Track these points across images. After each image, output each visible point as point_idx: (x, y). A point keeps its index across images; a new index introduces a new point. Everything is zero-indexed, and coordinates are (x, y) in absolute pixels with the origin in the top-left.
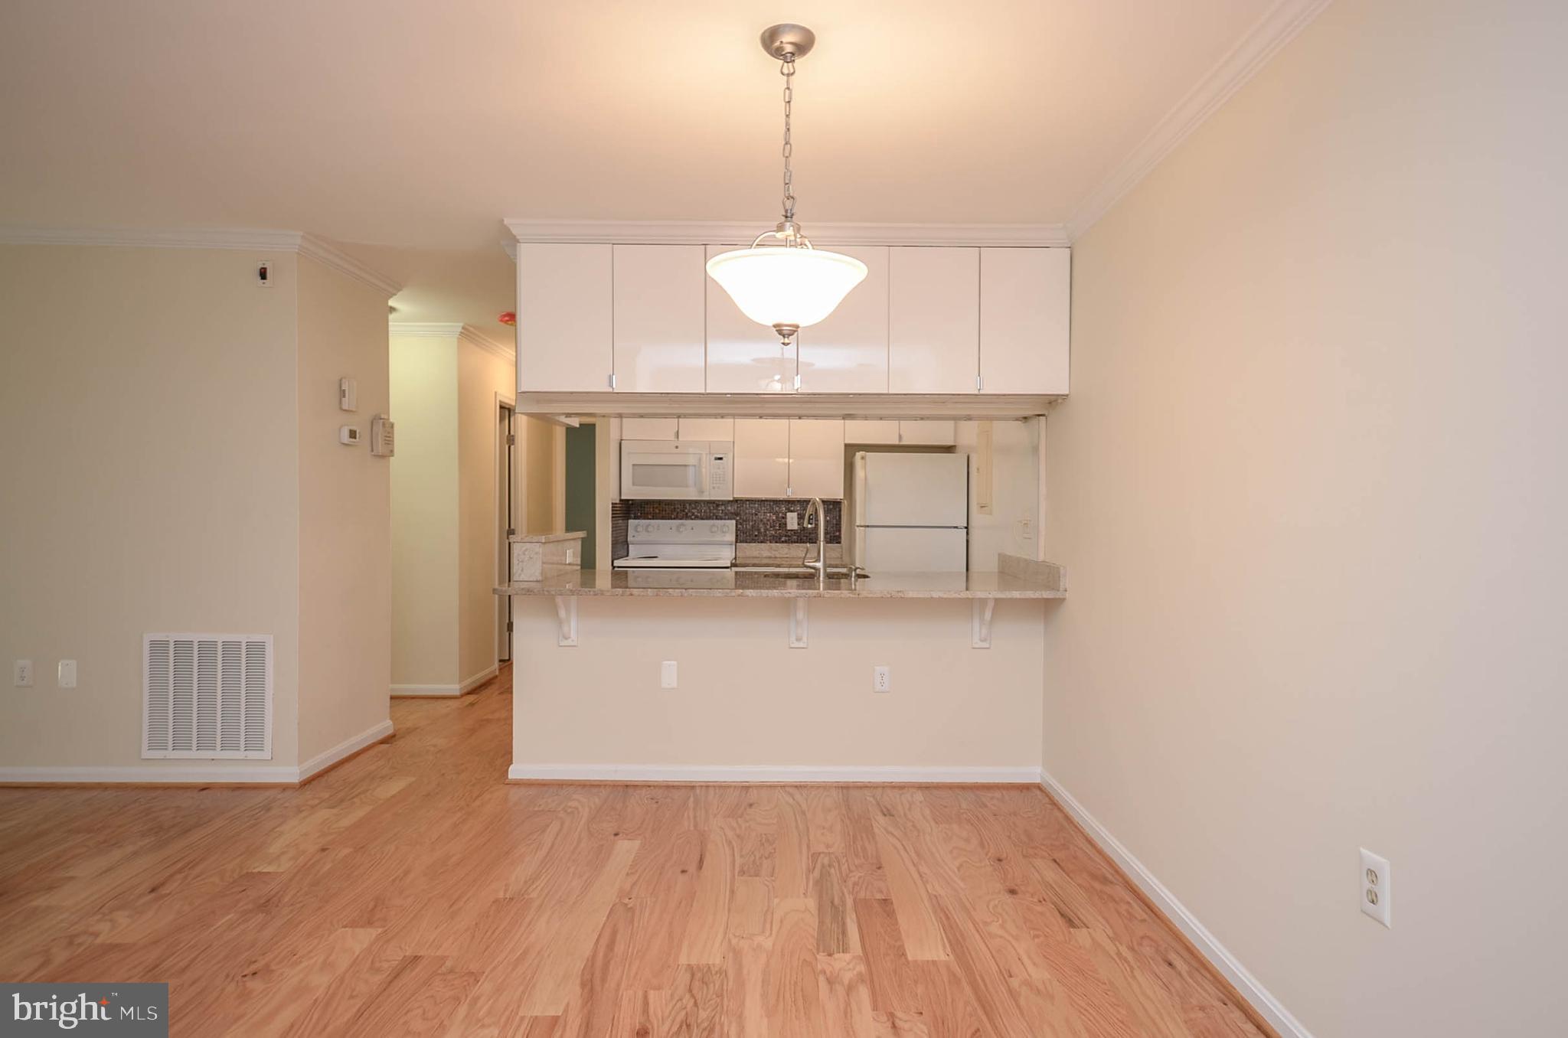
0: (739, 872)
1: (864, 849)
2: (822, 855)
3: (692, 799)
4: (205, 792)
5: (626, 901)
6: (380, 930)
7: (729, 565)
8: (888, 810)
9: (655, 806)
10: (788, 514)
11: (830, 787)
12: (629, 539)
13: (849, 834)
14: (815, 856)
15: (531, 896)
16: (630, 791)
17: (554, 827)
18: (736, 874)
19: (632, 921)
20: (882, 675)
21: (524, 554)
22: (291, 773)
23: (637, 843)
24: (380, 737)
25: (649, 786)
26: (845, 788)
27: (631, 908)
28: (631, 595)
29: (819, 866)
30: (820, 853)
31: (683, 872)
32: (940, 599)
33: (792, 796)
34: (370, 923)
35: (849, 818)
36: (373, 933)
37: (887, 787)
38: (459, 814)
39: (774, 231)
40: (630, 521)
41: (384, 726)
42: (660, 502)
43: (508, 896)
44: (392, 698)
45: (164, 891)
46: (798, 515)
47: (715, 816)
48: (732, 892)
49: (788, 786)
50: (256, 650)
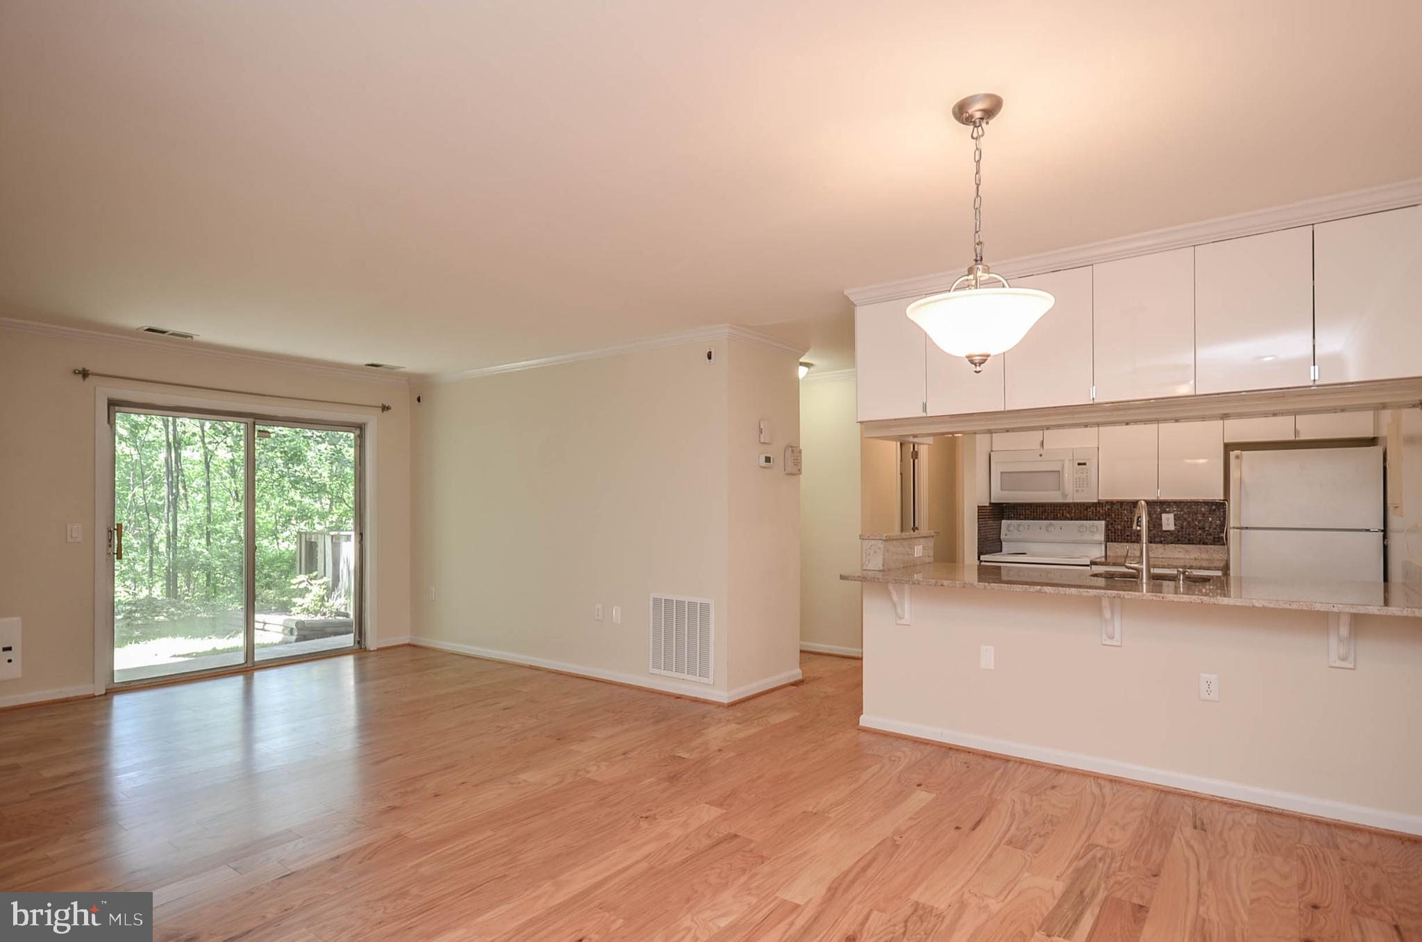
0: (1007, 842)
1: (1150, 854)
2: (1099, 848)
3: (1001, 771)
4: (678, 700)
5: (897, 838)
6: (724, 811)
7: (1089, 563)
8: (1203, 824)
9: (965, 769)
10: (1163, 515)
11: (1148, 788)
12: (1001, 538)
13: (1141, 836)
14: (1090, 847)
15: (830, 815)
16: (951, 753)
17: (876, 768)
18: (1003, 842)
19: (891, 856)
20: (1209, 683)
21: (870, 549)
22: (723, 695)
23: (933, 796)
24: (792, 680)
25: (969, 752)
26: (1164, 792)
27: (898, 845)
28: (942, 585)
29: (1089, 856)
30: (1097, 846)
31: (957, 828)
32: (1265, 608)
33: (1101, 787)
34: (721, 805)
35: (1151, 821)
36: (720, 811)
37: (1216, 801)
38: (813, 745)
39: (966, 275)
40: (1003, 521)
41: (796, 673)
42: (1030, 505)
43: (814, 811)
44: (801, 651)
45: (629, 755)
46: (1175, 515)
47: (1013, 789)
48: (990, 856)
49: (1102, 778)
50: (705, 608)
